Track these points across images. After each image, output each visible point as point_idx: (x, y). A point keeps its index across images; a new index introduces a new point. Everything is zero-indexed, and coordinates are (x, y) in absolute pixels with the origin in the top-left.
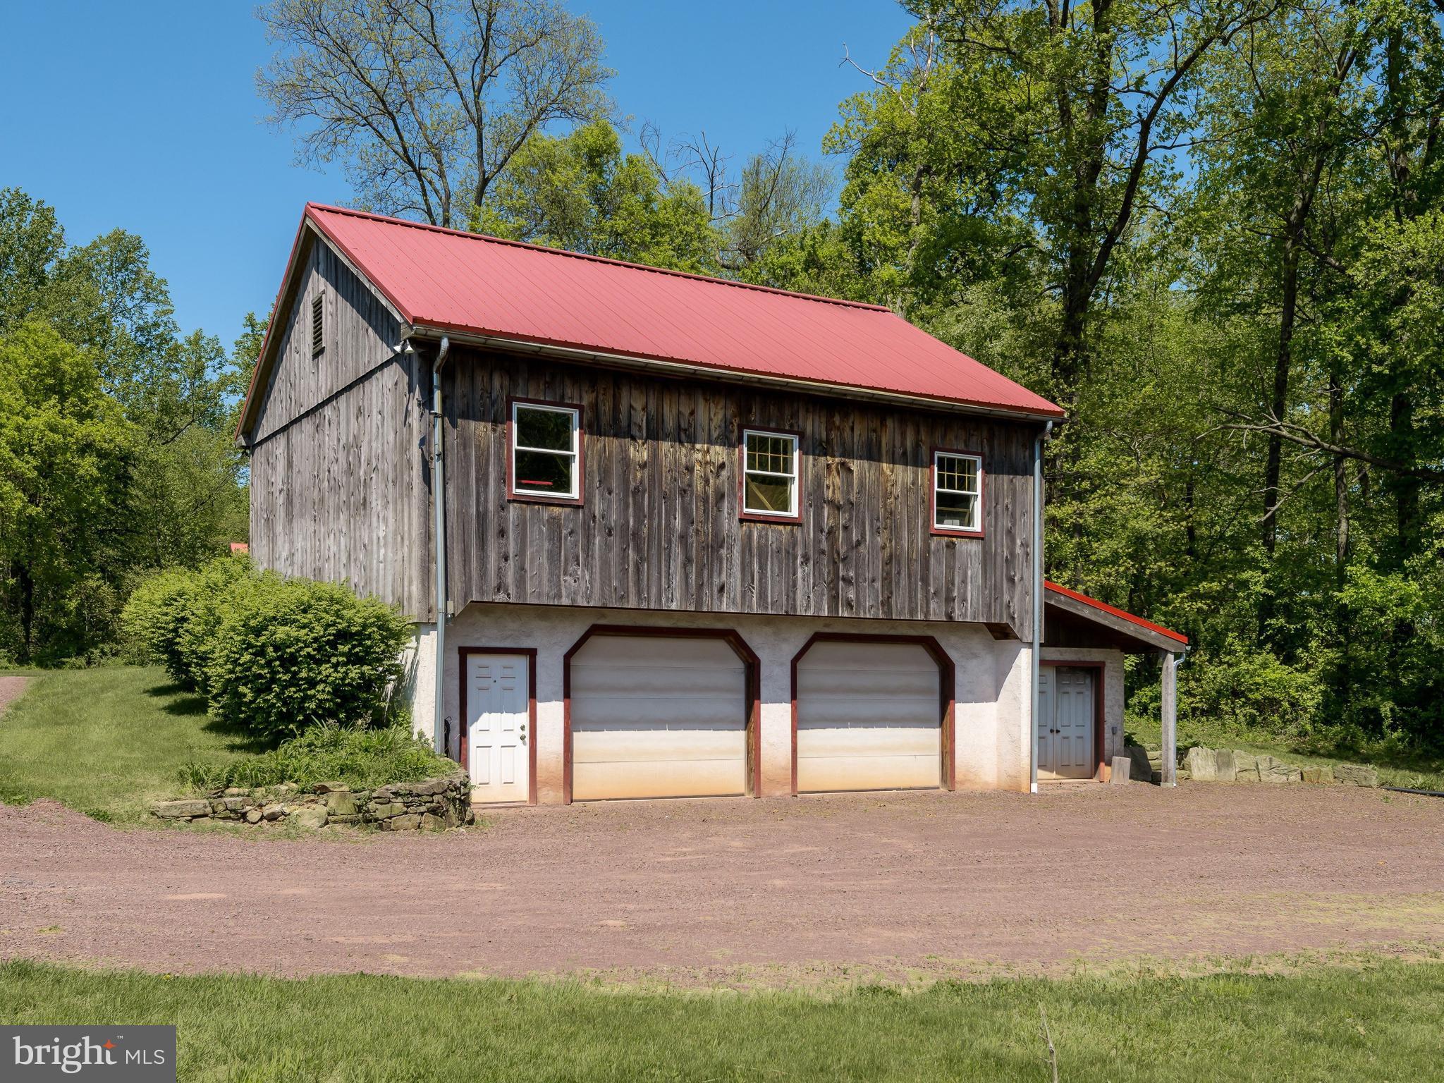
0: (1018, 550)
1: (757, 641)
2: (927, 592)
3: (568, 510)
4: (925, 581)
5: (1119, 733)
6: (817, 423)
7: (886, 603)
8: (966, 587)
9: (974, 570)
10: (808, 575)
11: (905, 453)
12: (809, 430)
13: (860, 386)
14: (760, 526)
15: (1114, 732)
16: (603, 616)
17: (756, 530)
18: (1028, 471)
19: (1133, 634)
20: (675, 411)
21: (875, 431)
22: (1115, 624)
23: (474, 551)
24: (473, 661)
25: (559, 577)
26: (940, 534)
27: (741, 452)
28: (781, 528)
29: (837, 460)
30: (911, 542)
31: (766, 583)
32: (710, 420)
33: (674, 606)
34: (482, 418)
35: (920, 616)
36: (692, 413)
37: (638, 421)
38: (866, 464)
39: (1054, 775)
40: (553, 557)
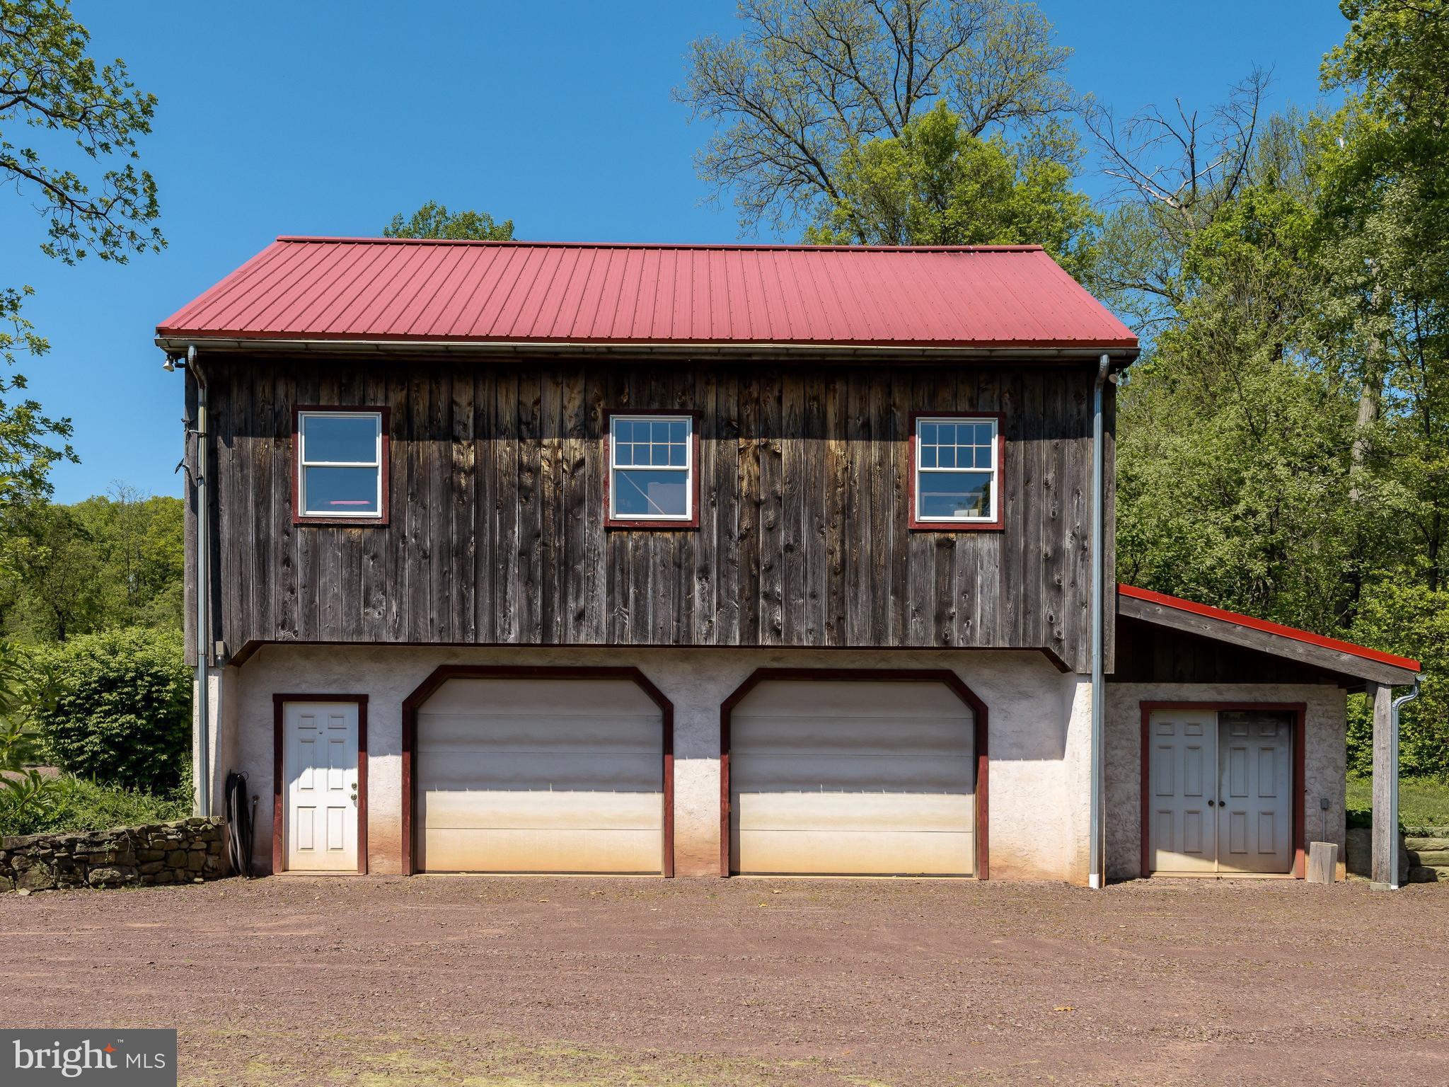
0: (1068, 543)
1: (668, 679)
2: (904, 608)
3: (368, 532)
4: (900, 593)
5: (1335, 808)
6: (722, 398)
7: (838, 624)
8: (972, 598)
9: (988, 575)
10: (710, 593)
11: (866, 425)
12: (711, 405)
13: (771, 341)
14: (635, 535)
15: (1325, 806)
16: (455, 655)
17: (631, 541)
18: (1084, 431)
19: (1303, 659)
20: (513, 402)
21: (815, 398)
22: (1265, 645)
23: (252, 585)
24: (293, 712)
25: (358, 610)
26: (926, 529)
27: (606, 444)
28: (668, 535)
29: (755, 442)
30: (877, 543)
31: (645, 606)
32: (563, 407)
33: (512, 639)
34: (264, 434)
35: (892, 642)
36: (537, 402)
37: (464, 418)
38: (801, 444)
39: (1215, 866)
40: (349, 585)
